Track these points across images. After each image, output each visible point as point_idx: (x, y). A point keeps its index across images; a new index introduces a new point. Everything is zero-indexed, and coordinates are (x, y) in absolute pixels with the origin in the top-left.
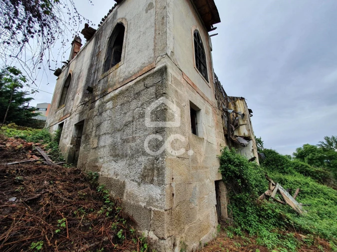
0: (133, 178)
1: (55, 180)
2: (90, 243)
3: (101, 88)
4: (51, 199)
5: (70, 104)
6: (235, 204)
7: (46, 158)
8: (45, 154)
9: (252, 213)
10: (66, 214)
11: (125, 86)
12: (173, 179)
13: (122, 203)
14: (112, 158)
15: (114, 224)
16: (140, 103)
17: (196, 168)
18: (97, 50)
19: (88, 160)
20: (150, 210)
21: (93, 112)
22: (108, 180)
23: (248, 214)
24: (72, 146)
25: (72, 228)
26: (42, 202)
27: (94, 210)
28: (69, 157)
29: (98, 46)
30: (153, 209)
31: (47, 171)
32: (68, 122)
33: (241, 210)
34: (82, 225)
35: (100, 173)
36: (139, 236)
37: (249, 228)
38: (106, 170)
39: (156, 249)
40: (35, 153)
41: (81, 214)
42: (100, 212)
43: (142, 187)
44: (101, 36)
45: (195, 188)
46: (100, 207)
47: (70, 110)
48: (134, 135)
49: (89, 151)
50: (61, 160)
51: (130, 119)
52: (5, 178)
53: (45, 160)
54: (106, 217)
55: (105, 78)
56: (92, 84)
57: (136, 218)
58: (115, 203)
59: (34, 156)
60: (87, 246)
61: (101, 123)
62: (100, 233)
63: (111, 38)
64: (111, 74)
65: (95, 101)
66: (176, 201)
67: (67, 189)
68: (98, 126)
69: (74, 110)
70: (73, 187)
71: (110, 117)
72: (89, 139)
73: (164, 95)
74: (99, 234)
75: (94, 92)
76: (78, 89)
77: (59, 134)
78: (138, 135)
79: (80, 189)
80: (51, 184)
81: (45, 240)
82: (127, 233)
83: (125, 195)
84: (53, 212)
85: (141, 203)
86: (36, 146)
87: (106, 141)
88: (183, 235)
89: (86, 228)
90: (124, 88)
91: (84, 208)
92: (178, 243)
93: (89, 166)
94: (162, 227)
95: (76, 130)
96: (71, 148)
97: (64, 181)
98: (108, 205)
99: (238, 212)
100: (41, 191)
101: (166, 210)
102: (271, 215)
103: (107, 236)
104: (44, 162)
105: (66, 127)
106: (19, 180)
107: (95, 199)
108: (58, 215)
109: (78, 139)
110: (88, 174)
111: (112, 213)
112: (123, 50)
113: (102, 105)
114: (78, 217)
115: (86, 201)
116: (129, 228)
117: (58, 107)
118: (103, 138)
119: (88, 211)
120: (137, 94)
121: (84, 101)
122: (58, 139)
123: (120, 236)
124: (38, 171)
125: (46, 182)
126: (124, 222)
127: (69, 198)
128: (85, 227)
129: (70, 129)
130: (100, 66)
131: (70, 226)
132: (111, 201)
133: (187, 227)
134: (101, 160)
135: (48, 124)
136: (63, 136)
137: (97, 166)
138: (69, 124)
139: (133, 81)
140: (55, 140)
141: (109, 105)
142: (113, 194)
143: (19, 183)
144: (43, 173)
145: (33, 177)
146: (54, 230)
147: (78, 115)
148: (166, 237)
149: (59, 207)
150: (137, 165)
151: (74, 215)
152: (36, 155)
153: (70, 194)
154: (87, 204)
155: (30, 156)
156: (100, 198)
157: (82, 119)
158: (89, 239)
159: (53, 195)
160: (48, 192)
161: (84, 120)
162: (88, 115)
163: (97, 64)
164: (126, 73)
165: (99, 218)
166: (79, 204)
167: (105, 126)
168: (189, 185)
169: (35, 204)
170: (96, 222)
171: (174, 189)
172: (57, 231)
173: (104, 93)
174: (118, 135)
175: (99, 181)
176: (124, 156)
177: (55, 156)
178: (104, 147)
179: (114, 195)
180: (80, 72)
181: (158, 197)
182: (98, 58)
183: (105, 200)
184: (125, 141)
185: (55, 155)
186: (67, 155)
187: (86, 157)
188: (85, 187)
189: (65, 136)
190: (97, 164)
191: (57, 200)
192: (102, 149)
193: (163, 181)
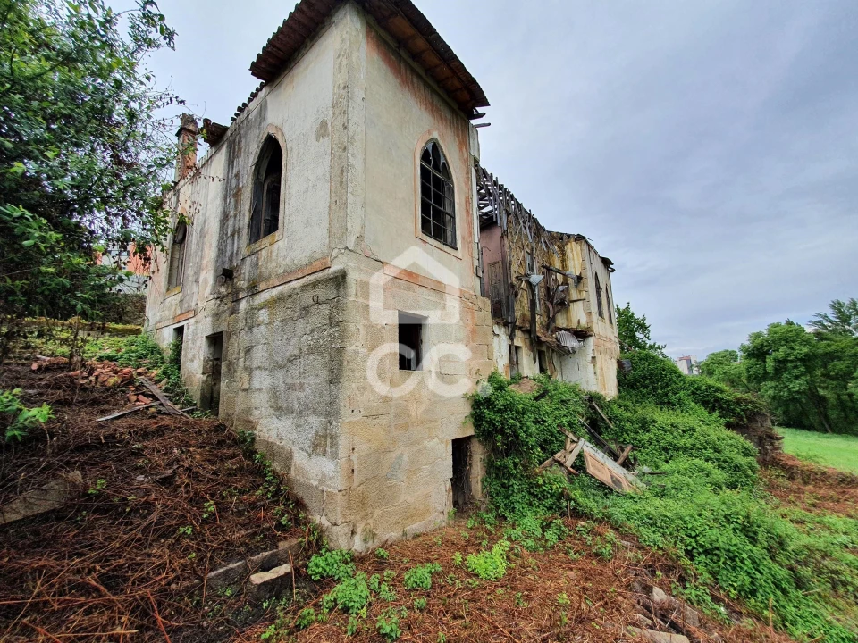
0: (302, 446)
1: (187, 445)
2: (247, 529)
3: (247, 276)
4: (189, 477)
5: (191, 289)
6: (497, 475)
7: (162, 401)
8: (158, 391)
9: (520, 490)
10: (212, 496)
11: (286, 285)
12: (353, 449)
13: (289, 480)
14: (272, 411)
15: (277, 508)
16: (309, 328)
17: (406, 427)
18: (234, 184)
19: (237, 409)
20: (323, 491)
21: (237, 321)
22: (270, 445)
23: (513, 491)
24: (205, 377)
25: (223, 513)
26: (178, 480)
27: (250, 490)
28: (203, 397)
29: (235, 172)
30: (326, 489)
31: (173, 431)
32: (192, 328)
33: (503, 485)
34: (235, 510)
35: (257, 433)
36: (310, 522)
37: (507, 514)
38: (265, 430)
39: (328, 536)
40: (140, 390)
41: (232, 496)
42: (259, 492)
43: (315, 459)
44: (240, 149)
45: (400, 457)
46: (259, 486)
47: (193, 304)
48: (302, 381)
49: (237, 393)
50: (189, 403)
51: (296, 352)
52: (117, 447)
53: (161, 404)
54: (268, 499)
55: (253, 257)
56: (231, 261)
57: (306, 501)
58: (281, 480)
59: (141, 397)
60: (243, 532)
61: (252, 347)
62: (259, 518)
63: (258, 164)
64: (263, 252)
65: (237, 301)
66: (357, 478)
67: (209, 460)
68: (248, 350)
69: (201, 305)
70: (217, 456)
71: (266, 339)
72: (235, 371)
73: (340, 324)
74: (257, 520)
75: (236, 280)
76: (204, 262)
77: (178, 349)
78: (306, 381)
79: (228, 458)
80: (183, 452)
81: (192, 524)
82: (296, 520)
83: (293, 468)
84: (195, 493)
85: (312, 481)
86: (139, 374)
87: (262, 380)
88: (371, 521)
89: (240, 513)
90: (285, 288)
91: (236, 487)
92: (359, 530)
93: (238, 419)
94: (334, 510)
95: (209, 346)
96: (205, 382)
97: (201, 447)
98: (270, 482)
99: (498, 488)
100: (173, 464)
101: (339, 491)
102: (548, 493)
103: (267, 522)
104: (162, 408)
105: (190, 337)
106: (138, 449)
107: (251, 473)
108: (202, 498)
109: (216, 362)
110: (238, 433)
111: (276, 494)
112: (281, 207)
113: (252, 311)
114: (229, 500)
115: (238, 477)
116: (298, 513)
117: (168, 290)
118: (257, 374)
119: (242, 492)
120: (304, 308)
121: (219, 293)
122: (177, 360)
123: (284, 523)
124: (160, 432)
125: (175, 450)
126: (291, 507)
127: (213, 474)
128: (239, 511)
129: (198, 343)
130: (241, 223)
131: (219, 510)
132: (274, 477)
133: (378, 512)
134: (257, 413)
135: (152, 322)
136: (186, 357)
137: (250, 422)
138: (195, 334)
139: (299, 281)
140: (171, 361)
141: (263, 315)
142: (277, 466)
143: (138, 453)
144: (168, 434)
145: (155, 443)
146: (200, 515)
147: (209, 320)
148: (339, 522)
149: (201, 487)
150: (307, 427)
151: (223, 498)
152: (143, 394)
153: (214, 468)
154: (240, 481)
155: (134, 398)
156: (258, 472)
157: (219, 330)
158: (244, 525)
159: (191, 470)
160: (183, 466)
161: (222, 332)
162: (229, 324)
163: (235, 216)
164: (288, 260)
165: (258, 501)
166: (228, 482)
167: (259, 355)
168: (388, 454)
169: (170, 483)
170: (253, 506)
171: (356, 463)
172: (205, 516)
173: (253, 290)
174: (280, 374)
175: (257, 446)
176: (289, 411)
177: (177, 395)
178: (260, 390)
179: (278, 468)
180: (205, 222)
181: (332, 474)
182: (236, 202)
183: (265, 475)
184: (290, 387)
185: (176, 391)
186: (199, 393)
187: (232, 403)
188: (234, 456)
189: (190, 356)
190: (251, 418)
191: (196, 477)
192: (257, 394)
193: (336, 453)
